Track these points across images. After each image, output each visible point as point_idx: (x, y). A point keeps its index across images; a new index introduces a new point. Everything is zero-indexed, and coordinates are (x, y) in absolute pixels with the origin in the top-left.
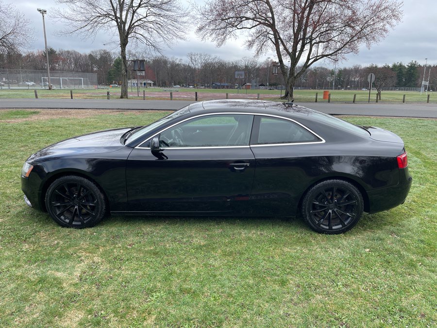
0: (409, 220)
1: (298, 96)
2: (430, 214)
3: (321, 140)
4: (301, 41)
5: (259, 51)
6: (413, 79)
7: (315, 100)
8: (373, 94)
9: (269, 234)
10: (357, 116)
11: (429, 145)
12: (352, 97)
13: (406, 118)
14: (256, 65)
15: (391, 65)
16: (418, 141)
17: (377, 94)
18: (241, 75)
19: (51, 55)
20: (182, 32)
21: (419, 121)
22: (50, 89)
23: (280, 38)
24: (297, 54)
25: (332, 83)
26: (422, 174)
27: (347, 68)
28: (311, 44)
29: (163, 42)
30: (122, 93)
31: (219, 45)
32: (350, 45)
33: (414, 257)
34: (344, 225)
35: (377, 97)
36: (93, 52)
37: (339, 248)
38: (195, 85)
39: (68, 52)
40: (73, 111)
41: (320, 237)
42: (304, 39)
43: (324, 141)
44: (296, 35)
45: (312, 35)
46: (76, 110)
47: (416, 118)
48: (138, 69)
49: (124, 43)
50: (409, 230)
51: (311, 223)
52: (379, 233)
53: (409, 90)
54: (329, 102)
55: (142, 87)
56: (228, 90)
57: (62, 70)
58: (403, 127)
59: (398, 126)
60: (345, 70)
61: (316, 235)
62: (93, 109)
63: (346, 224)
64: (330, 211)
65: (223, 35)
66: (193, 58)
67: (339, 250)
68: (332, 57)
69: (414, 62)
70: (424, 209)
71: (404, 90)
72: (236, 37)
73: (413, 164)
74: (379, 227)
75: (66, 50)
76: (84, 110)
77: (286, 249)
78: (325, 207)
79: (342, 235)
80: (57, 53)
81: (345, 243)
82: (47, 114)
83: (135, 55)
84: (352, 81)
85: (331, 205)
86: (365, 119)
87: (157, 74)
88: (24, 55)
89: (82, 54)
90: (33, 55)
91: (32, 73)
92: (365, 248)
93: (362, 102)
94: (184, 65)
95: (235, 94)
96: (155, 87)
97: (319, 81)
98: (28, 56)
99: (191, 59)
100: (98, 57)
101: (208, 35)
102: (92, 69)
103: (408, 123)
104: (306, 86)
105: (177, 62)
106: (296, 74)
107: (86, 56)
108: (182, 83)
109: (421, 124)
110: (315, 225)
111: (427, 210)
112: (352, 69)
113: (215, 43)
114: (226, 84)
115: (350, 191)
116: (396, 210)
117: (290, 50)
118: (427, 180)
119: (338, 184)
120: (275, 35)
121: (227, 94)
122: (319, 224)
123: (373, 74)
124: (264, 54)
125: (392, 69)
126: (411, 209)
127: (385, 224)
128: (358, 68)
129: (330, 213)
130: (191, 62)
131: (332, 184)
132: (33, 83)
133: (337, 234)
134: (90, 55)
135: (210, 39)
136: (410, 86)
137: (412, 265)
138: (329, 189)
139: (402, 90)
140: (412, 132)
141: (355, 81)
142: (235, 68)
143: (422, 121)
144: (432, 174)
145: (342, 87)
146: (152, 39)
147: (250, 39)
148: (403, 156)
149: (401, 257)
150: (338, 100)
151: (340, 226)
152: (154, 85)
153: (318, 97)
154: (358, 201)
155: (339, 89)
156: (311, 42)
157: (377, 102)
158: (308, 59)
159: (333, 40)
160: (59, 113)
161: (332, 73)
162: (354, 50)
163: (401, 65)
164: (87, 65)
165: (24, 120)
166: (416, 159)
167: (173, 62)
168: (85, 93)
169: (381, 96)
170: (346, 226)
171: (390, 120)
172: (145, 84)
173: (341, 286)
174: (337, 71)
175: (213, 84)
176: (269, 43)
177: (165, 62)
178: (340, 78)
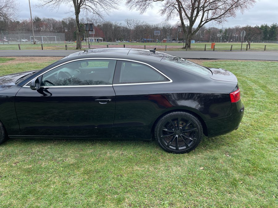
0: (243, 141)
1: (195, 47)
2: (261, 136)
3: (170, 81)
4: (196, 9)
5: (169, 17)
6: (274, 35)
7: (204, 50)
8: (244, 45)
9: (128, 154)
10: (229, 60)
11: (274, 80)
12: (230, 47)
13: (262, 61)
14: (170, 27)
15: (260, 26)
16: (267, 77)
17: (247, 45)
18: (158, 33)
19: (37, 22)
20: (116, 4)
21: (271, 63)
22: (34, 44)
23: (182, 7)
24: (194, 18)
25: (220, 38)
26: (263, 103)
27: (231, 28)
28: (203, 11)
29: (104, 11)
30: (77, 46)
31: (141, 13)
32: (230, 11)
33: (237, 176)
34: (187, 147)
35: (247, 47)
36: (64, 19)
37: (180, 166)
38: (130, 41)
39: (49, 19)
40: (37, 58)
41: (168, 156)
42: (198, 7)
43: (171, 81)
44: (193, 5)
45: (204, 5)
46: (39, 57)
47: (270, 61)
48: (88, 30)
49: (77, 12)
50: (240, 150)
51: (161, 145)
52: (216, 153)
53: (271, 42)
54: (214, 50)
55: (96, 42)
56: (152, 43)
57: (45, 31)
58: (259, 67)
59: (255, 66)
60: (229, 29)
61: (166, 154)
62: (51, 56)
63: (189, 146)
64: (177, 136)
65: (144, 6)
66: (129, 22)
67: (179, 168)
68: (218, 20)
69: (275, 24)
70: (257, 131)
71: (268, 42)
72: (152, 7)
73: (259, 95)
74: (217, 147)
75: (47, 18)
76: (45, 57)
77: (136, 168)
78: (173, 133)
79: (186, 154)
80: (41, 20)
81: (186, 161)
82: (20, 60)
83: (91, 21)
84: (234, 37)
85: (178, 131)
86: (233, 62)
87: (106, 33)
88: (21, 22)
89: (57, 20)
90: (26, 22)
91: (25, 33)
92: (200, 166)
93: (236, 50)
94: (123, 27)
95: (154, 46)
96: (105, 42)
97: (212, 37)
98: (24, 23)
99: (128, 23)
100: (68, 23)
101: (134, 6)
102: (64, 31)
103: (263, 64)
104: (203, 41)
105: (119, 25)
106: (192, 32)
107: (60, 22)
108: (122, 39)
109: (272, 65)
110: (165, 147)
111: (259, 132)
112: (234, 29)
113: (139, 11)
114: (151, 39)
115: (192, 120)
116: (235, 133)
117: (189, 16)
118: (266, 108)
119: (181, 115)
120: (179, 5)
121: (145, 46)
122: (168, 146)
123: (244, 31)
124: (172, 19)
125: (260, 28)
126: (247, 131)
127: (223, 145)
128: (238, 28)
129: (176, 137)
130: (127, 26)
131: (177, 115)
132: (26, 40)
133: (182, 153)
134: (63, 21)
135: (136, 9)
136: (272, 40)
137: (234, 184)
138: (175, 119)
139: (267, 42)
140: (264, 71)
141: (236, 37)
142: (156, 29)
143: (273, 63)
144: (270, 103)
145: (227, 41)
146: (97, 9)
147: (163, 8)
148: (236, 93)
149: (227, 175)
150: (221, 49)
151: (185, 147)
152: (104, 40)
153: (206, 47)
154: (198, 129)
155: (225, 42)
156: (203, 9)
157: (247, 50)
158: (202, 21)
159: (218, 8)
160: (27, 59)
161: (221, 31)
162: (233, 14)
163: (266, 26)
164: (61, 28)
165: (2, 64)
166: (262, 91)
167: (116, 25)
168: (55, 46)
169: (251, 46)
170: (189, 147)
171: (251, 62)
172: (97, 40)
173: (167, 205)
174: (224, 30)
175: (142, 39)
176: (175, 11)
177: (111, 25)
178: (226, 34)
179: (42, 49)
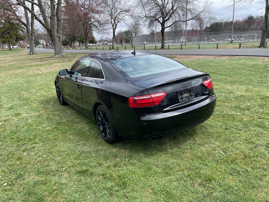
179: (217, 48)
